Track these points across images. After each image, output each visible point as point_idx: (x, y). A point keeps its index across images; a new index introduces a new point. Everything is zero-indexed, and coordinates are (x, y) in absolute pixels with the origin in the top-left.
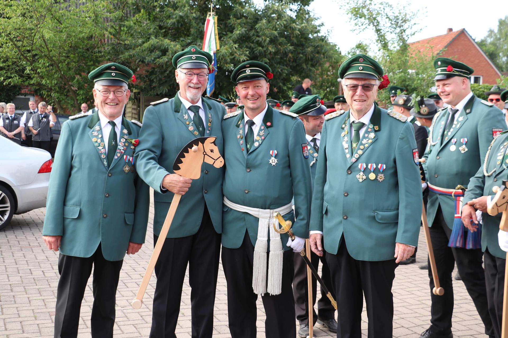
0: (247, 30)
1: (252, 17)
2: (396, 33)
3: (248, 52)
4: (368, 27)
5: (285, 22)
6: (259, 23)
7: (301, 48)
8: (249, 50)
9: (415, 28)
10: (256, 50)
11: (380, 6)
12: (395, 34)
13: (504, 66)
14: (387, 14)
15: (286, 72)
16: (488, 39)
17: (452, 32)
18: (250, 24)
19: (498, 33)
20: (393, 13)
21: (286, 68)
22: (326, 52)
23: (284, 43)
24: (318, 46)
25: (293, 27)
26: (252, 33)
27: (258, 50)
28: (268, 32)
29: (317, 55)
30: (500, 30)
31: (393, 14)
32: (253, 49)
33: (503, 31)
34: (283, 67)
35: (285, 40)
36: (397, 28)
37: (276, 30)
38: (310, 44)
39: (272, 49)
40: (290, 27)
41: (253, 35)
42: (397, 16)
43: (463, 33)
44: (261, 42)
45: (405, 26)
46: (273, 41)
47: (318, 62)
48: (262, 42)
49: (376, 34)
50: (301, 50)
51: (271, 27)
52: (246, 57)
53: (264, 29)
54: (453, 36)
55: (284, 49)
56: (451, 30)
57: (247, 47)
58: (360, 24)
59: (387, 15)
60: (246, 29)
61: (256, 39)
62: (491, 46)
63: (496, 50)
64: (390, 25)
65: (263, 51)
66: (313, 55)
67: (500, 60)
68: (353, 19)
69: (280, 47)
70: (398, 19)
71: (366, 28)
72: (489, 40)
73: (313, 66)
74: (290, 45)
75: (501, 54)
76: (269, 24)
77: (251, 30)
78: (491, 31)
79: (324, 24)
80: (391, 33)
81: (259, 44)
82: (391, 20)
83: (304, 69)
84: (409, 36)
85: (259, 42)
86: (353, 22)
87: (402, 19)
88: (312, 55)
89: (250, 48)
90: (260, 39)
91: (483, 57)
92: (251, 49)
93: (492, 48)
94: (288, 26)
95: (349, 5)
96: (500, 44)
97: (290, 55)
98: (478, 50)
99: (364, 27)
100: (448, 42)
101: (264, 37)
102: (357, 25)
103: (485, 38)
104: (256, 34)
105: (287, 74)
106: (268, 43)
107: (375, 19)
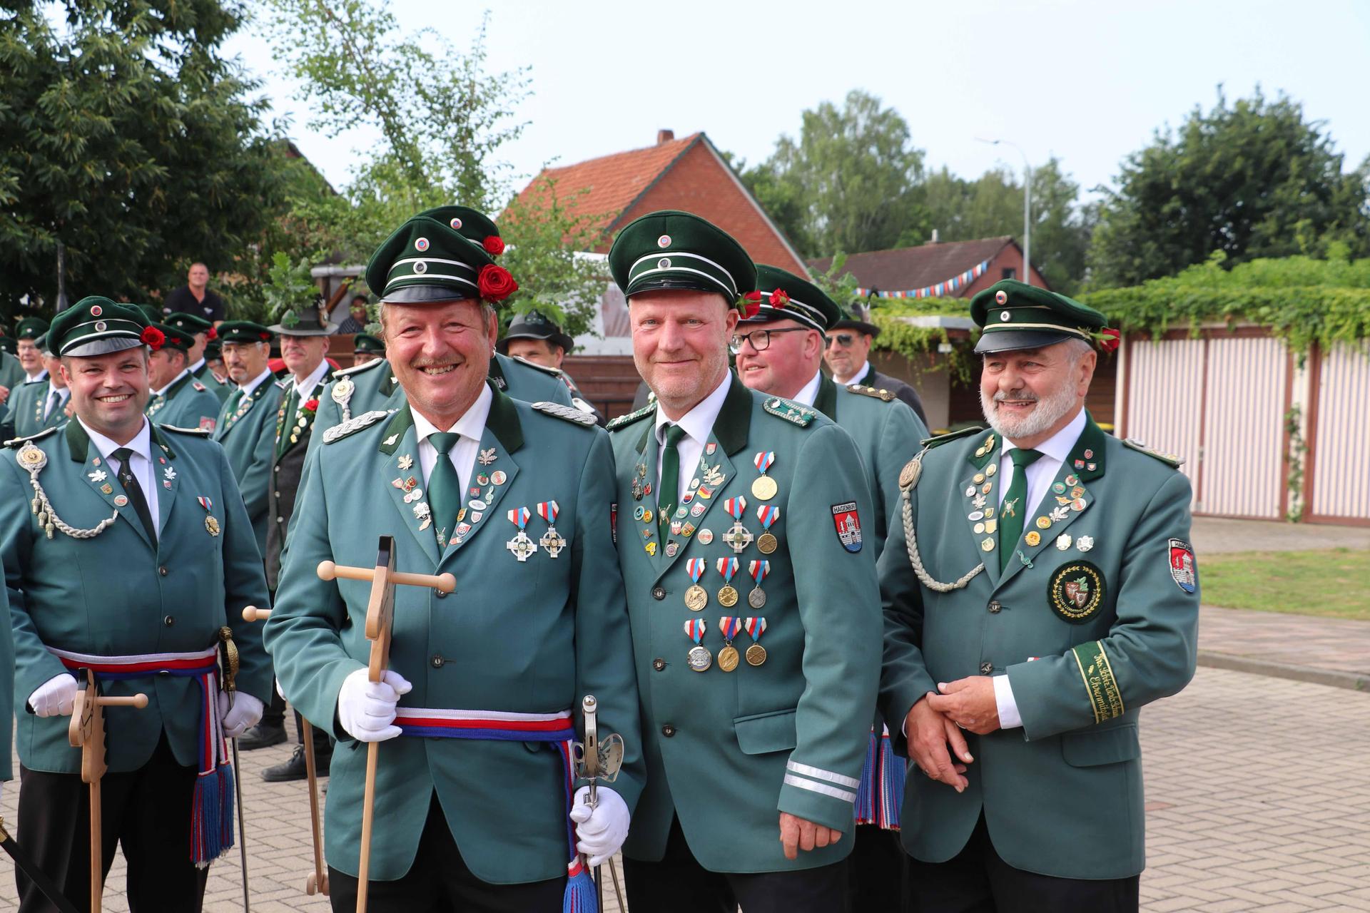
0: (13, 110)
1: (26, 70)
2: (445, 140)
3: (16, 178)
4: (363, 116)
5: (135, 91)
6: (50, 90)
7: (192, 173)
8: (22, 173)
9: (500, 126)
10: (43, 175)
11: (398, 55)
12: (442, 141)
13: (822, 243)
14: (417, 80)
15: (146, 245)
16: (778, 164)
17: (671, 141)
18: (20, 91)
19: (802, 148)
20: (434, 78)
21: (146, 232)
22: (270, 188)
23: (134, 156)
24: (245, 168)
25: (165, 107)
26: (28, 119)
27: (50, 175)
28: (79, 119)
29: (244, 196)
30: (808, 141)
31: (434, 83)
32: (33, 168)
33: (816, 145)
34: (136, 229)
35: (139, 145)
36: (450, 124)
37: (108, 113)
38: (225, 161)
39: (96, 172)
40: (155, 107)
41: (34, 126)
42: (448, 89)
43: (700, 143)
44: (59, 149)
45: (474, 118)
46: (99, 147)
47: (249, 215)
48: (64, 149)
49: (388, 138)
50: (193, 177)
51: (92, 105)
52: (8, 194)
53: (68, 109)
54: (675, 153)
55: (137, 173)
56: (667, 135)
57: (12, 163)
58: (338, 107)
59: (418, 84)
60: (8, 107)
61: (42, 137)
62: (785, 184)
63: (800, 196)
64: (427, 113)
65: (66, 176)
66: (232, 194)
67: (812, 224)
68: (313, 91)
69: (122, 166)
70: (449, 98)
71: (357, 118)
72: (781, 168)
73: (233, 228)
74: (154, 163)
75: (812, 208)
76: (86, 96)
77: (26, 109)
78: (785, 144)
79: (269, 102)
80: (434, 137)
81: (54, 155)
82: (432, 101)
83: (203, 236)
84: (484, 148)
85: (54, 148)
86: (316, 100)
87: (461, 99)
88: (228, 196)
89: (23, 165)
90: (56, 140)
91: (758, 215)
92: (27, 170)
93: (789, 192)
94: (148, 102)
95: (302, 49)
96: (809, 181)
97: (158, 193)
98: (741, 195)
99: (350, 115)
100: (662, 169)
101: (67, 135)
102: (330, 111)
103: (769, 161)
104: (41, 124)
105: (148, 252)
106: (84, 154)
107: (382, 94)
